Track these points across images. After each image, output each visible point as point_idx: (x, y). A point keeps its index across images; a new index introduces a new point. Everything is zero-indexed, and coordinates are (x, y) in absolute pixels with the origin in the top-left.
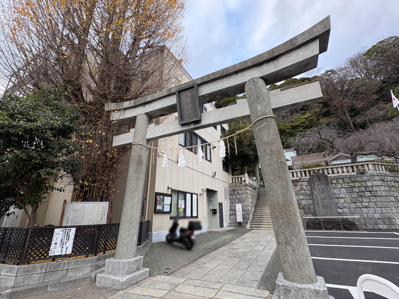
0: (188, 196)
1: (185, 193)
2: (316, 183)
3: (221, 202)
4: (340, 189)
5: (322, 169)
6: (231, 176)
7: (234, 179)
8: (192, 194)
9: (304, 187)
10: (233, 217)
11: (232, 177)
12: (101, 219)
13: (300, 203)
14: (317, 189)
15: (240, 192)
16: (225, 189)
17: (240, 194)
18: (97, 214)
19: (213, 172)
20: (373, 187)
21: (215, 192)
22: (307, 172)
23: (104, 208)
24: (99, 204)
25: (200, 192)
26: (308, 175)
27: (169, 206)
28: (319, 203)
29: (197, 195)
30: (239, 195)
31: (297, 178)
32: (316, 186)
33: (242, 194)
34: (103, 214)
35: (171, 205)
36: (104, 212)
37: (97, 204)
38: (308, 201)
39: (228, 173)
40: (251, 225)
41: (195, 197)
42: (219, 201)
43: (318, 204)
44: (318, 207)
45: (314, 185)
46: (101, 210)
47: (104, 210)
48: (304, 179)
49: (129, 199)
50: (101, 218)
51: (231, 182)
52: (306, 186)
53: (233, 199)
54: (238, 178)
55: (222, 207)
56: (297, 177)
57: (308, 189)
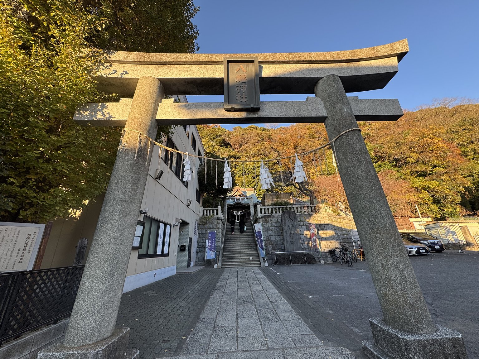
0: (162, 226)
1: (158, 222)
2: (287, 220)
3: (191, 237)
4: (302, 226)
5: (289, 207)
6: (202, 208)
7: (205, 211)
8: (166, 224)
9: (274, 223)
10: (200, 255)
11: (204, 209)
12: (18, 260)
13: (269, 239)
14: (287, 225)
15: (211, 226)
16: (196, 222)
17: (210, 228)
18: (11, 249)
19: (189, 201)
20: (325, 225)
21: (187, 224)
22: (281, 209)
23: (31, 237)
24: (19, 228)
25: (173, 222)
26: (281, 212)
27: (139, 238)
28: (288, 238)
29: (171, 226)
30: (209, 230)
31: (269, 215)
32: (287, 222)
33: (213, 228)
34: (27, 248)
35: (142, 238)
36: (29, 245)
37: (14, 228)
38: (276, 236)
39: (199, 203)
40: (223, 262)
41: (168, 227)
42: (190, 236)
43: (286, 240)
44: (287, 242)
45: (285, 221)
46: (22, 239)
47: (30, 240)
48: (274, 216)
49: (116, 217)
50: (19, 257)
51: (201, 214)
52: (276, 222)
53: (202, 234)
54: (210, 210)
55: (191, 243)
56: (268, 213)
57: (277, 225)
